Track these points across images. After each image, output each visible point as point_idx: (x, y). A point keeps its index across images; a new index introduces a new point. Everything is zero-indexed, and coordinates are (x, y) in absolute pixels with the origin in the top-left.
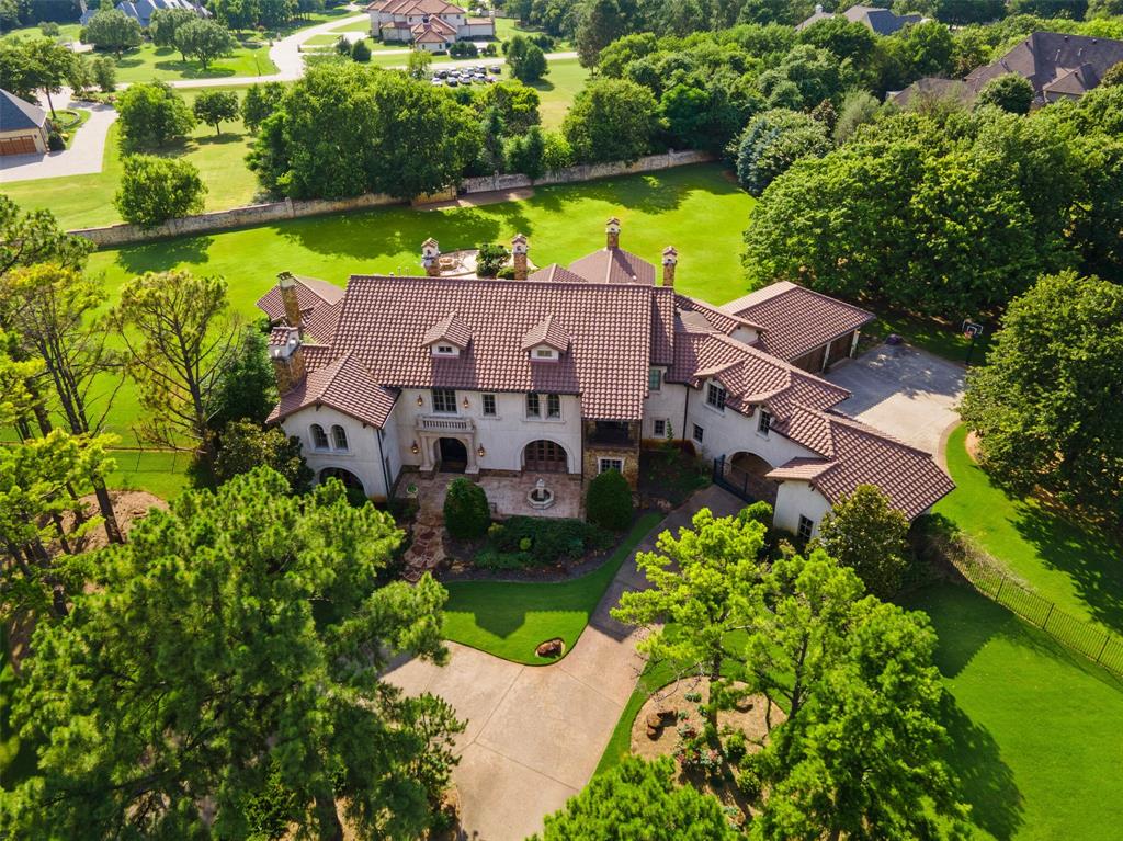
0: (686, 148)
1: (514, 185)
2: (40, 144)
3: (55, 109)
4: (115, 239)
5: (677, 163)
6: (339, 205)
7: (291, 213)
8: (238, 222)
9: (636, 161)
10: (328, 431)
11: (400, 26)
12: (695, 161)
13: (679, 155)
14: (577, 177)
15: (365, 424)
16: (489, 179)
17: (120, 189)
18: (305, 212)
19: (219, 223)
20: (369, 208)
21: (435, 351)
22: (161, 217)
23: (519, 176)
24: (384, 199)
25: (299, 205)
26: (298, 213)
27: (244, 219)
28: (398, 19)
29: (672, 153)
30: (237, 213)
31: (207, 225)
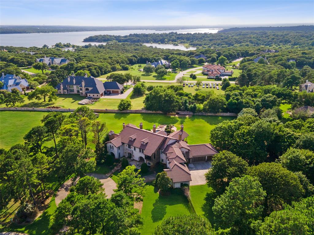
0: (232, 112)
1: (190, 114)
2: (119, 92)
3: (127, 85)
4: (116, 112)
5: (230, 115)
6: (154, 112)
7: (145, 112)
8: (136, 112)
9: (217, 113)
10: (111, 146)
11: (208, 71)
12: (235, 115)
13: (231, 113)
14: (204, 114)
15: (115, 147)
16: (184, 112)
17: (119, 104)
18: (148, 112)
19: (133, 112)
20: (158, 114)
21: (130, 139)
22: (124, 109)
23: (191, 112)
24: (161, 112)
25: (147, 111)
26: (146, 112)
27: (137, 112)
28: (208, 69)
29: (228, 113)
30: (136, 111)
31: (131, 112)
